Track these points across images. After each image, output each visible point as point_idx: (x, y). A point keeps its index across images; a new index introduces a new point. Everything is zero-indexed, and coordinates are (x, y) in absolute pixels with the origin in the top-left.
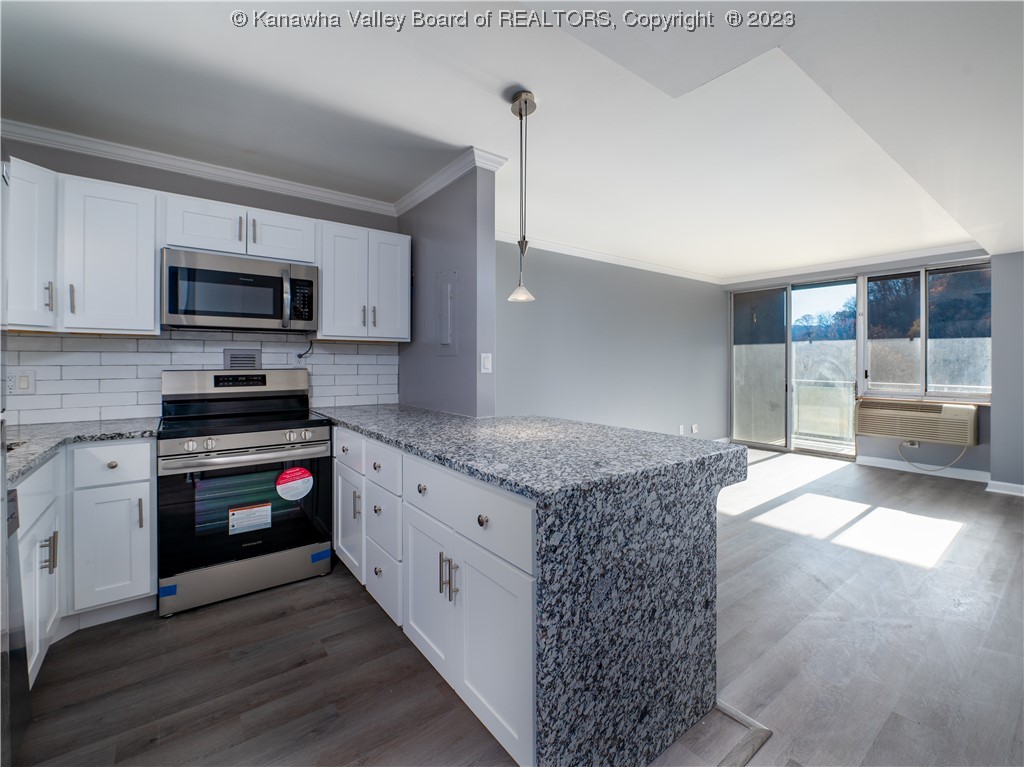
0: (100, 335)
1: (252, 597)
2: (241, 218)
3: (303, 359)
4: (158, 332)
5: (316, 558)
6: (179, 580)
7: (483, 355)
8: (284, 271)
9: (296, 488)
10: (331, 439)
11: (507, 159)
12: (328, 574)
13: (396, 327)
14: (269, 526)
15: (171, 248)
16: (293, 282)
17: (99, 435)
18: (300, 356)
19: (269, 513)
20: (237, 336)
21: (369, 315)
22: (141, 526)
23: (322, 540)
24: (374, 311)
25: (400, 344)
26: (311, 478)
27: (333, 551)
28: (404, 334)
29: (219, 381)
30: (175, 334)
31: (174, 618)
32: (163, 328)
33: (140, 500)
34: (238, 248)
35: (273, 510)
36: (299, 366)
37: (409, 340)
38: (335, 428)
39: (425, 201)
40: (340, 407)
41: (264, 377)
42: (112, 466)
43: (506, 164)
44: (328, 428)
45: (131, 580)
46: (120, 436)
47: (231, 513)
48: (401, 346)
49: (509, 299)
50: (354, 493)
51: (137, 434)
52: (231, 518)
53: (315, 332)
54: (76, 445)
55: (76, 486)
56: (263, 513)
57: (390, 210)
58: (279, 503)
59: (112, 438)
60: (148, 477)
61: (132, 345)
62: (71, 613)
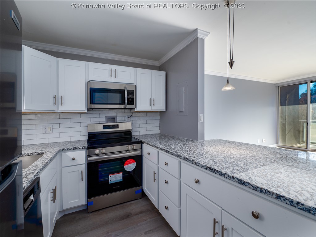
0: (70, 113)
1: (117, 206)
2: (111, 69)
3: (129, 119)
4: (86, 111)
5: (137, 192)
6: (94, 199)
7: (200, 115)
8: (125, 87)
9: (130, 167)
10: (142, 148)
11: (210, 33)
12: (141, 198)
13: (160, 106)
14: (122, 181)
15: (91, 81)
16: (128, 91)
17: (69, 148)
18: (129, 118)
19: (122, 176)
20: (110, 111)
21: (152, 102)
22: (82, 180)
23: (139, 186)
24: (154, 100)
25: (160, 112)
26: (135, 163)
27: (143, 190)
28: (163, 108)
29: (105, 127)
30: (92, 112)
31: (92, 213)
32: (88, 110)
33: (82, 171)
34: (111, 80)
35: (123, 175)
36: (128, 121)
37: (165, 110)
38: (143, 144)
39: (172, 57)
40: (141, 135)
41: (118, 125)
42: (74, 159)
43: (209, 35)
44: (141, 144)
45: (79, 199)
46: (76, 148)
47: (110, 176)
48: (161, 113)
49: (222, 90)
50: (154, 172)
51: (81, 148)
52: (110, 177)
53: (134, 109)
54: (62, 152)
55: (63, 166)
56: (120, 176)
57: (157, 64)
58: (125, 172)
59: (73, 149)
60: (84, 163)
61: (79, 116)
62: (61, 210)
